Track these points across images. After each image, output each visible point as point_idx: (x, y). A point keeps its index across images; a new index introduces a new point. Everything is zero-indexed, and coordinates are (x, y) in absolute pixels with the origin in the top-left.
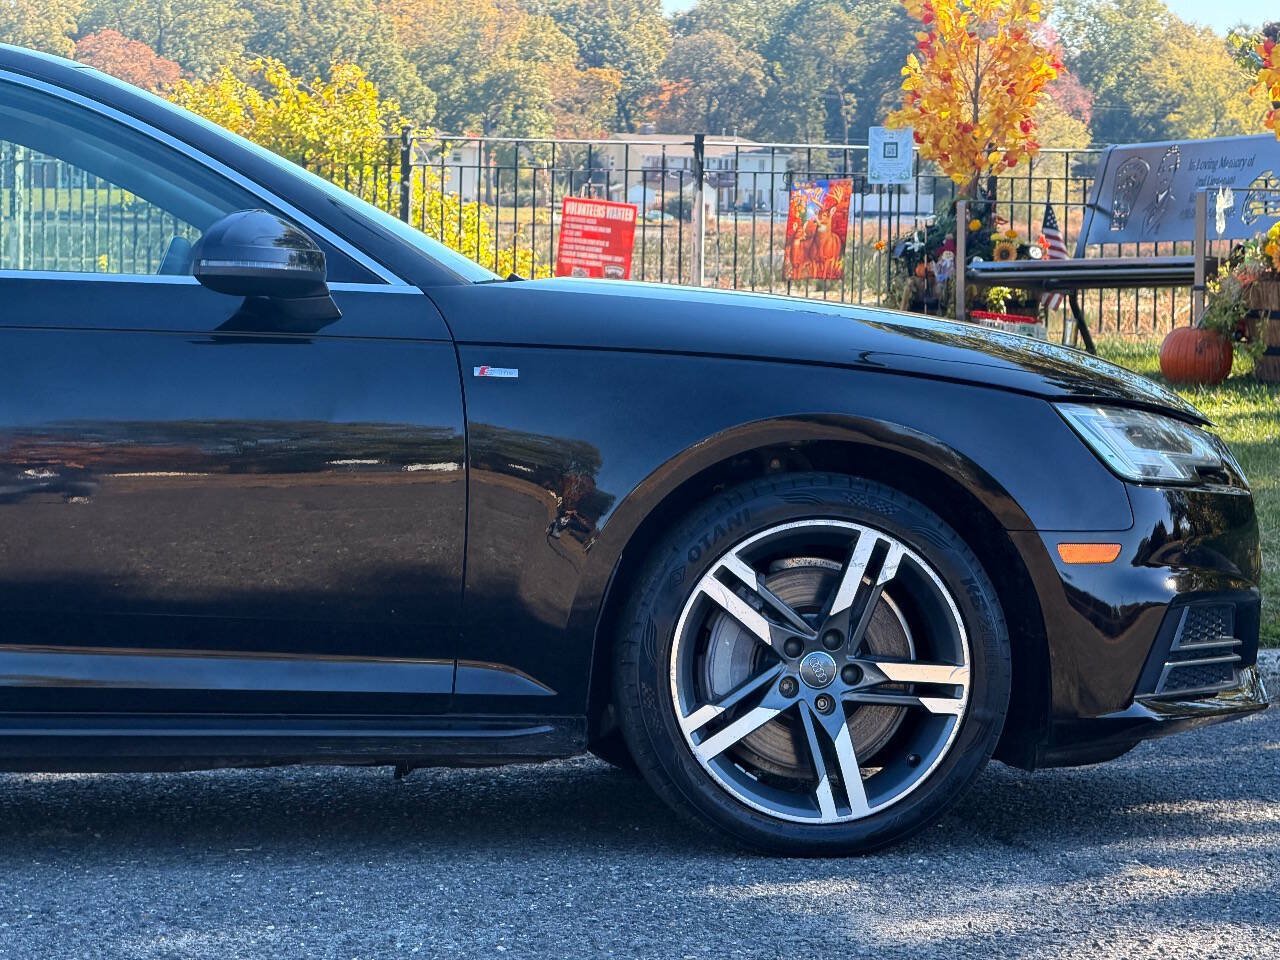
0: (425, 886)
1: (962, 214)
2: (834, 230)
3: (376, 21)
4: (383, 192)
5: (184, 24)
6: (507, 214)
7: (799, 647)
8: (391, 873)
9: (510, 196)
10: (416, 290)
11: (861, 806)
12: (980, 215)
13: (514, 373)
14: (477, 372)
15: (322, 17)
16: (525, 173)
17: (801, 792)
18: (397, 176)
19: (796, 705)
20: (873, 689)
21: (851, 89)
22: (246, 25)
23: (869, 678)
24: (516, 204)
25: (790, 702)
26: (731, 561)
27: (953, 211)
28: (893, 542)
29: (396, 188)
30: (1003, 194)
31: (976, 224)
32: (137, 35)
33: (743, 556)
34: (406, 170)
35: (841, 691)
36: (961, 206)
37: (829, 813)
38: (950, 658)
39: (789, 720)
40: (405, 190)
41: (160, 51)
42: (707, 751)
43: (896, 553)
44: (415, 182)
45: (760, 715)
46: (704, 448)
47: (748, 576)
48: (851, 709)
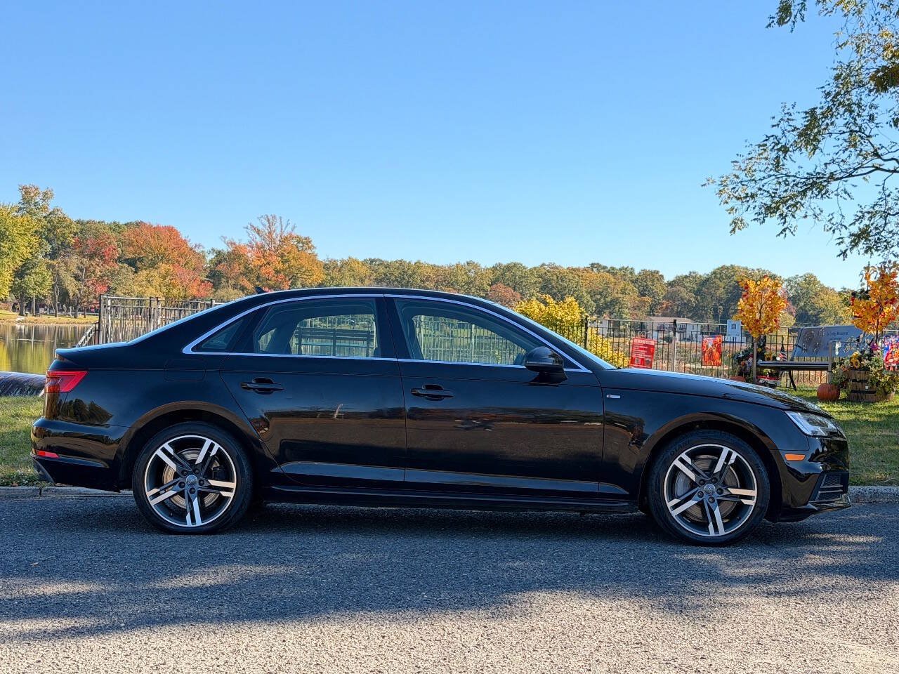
0: (588, 550)
1: (755, 347)
2: (717, 351)
3: (578, 282)
4: (579, 334)
5: (522, 282)
6: (616, 340)
7: (704, 482)
8: (577, 545)
9: (617, 334)
10: (590, 372)
11: (722, 532)
12: (761, 347)
13: (619, 397)
14: (608, 396)
15: (562, 281)
16: (622, 327)
17: (703, 526)
18: (584, 330)
19: (702, 500)
20: (727, 496)
21: (721, 305)
22: (540, 283)
23: (725, 493)
24: (619, 336)
25: (701, 499)
26: (683, 456)
27: (753, 346)
28: (734, 452)
29: (583, 334)
30: (768, 339)
31: (760, 350)
32: (508, 285)
33: (687, 454)
34: (586, 328)
35: (717, 496)
36: (755, 344)
37: (712, 533)
38: (751, 488)
39: (700, 504)
40: (586, 334)
41: (514, 290)
42: (675, 513)
43: (735, 455)
44: (589, 332)
45: (691, 503)
46: (677, 421)
47: (689, 460)
48: (720, 502)
